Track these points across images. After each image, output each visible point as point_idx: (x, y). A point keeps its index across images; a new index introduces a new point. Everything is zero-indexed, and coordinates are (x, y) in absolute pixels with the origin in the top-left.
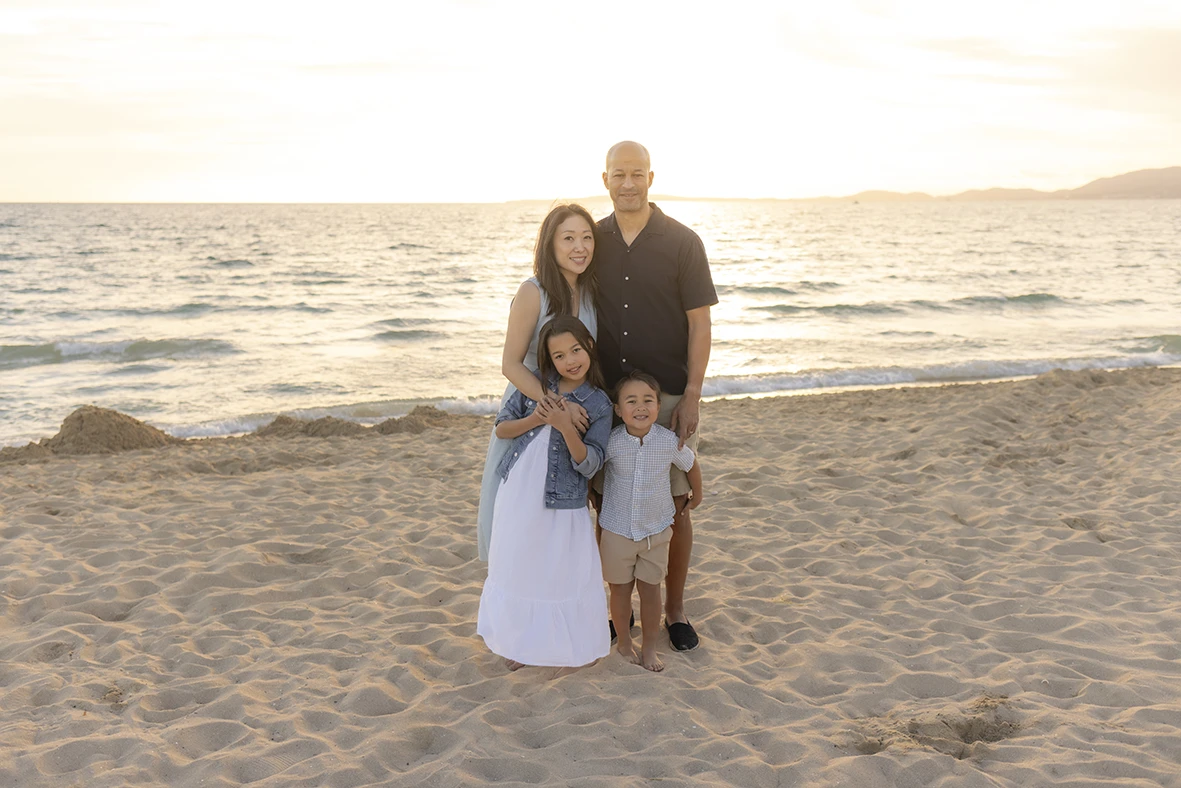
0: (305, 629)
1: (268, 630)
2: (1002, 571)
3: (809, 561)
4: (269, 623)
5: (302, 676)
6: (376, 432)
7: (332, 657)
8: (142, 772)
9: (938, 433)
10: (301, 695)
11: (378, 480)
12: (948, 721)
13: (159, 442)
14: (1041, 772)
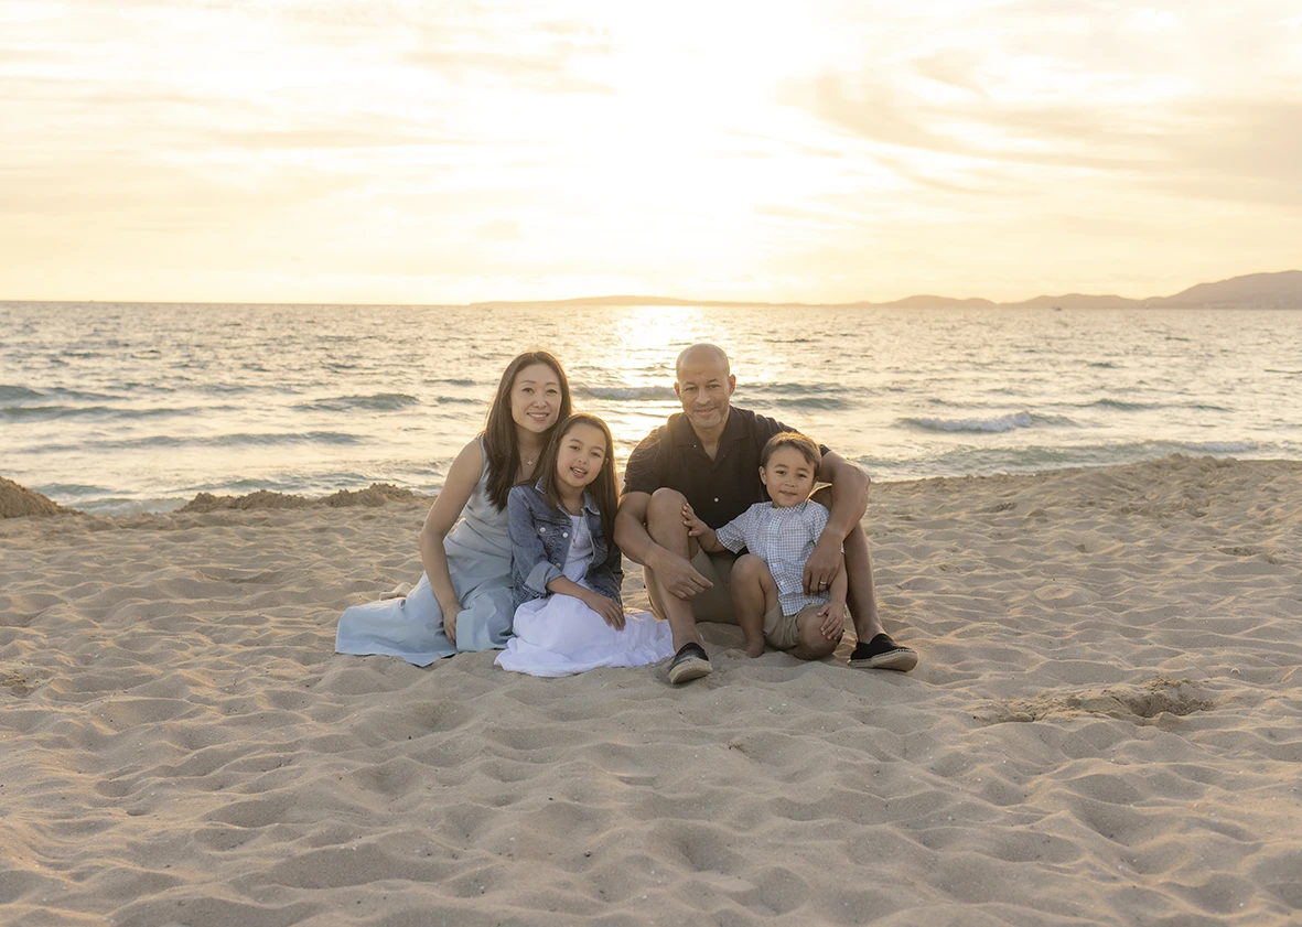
0: (259, 631)
1: (211, 633)
2: (1155, 587)
3: (902, 579)
4: (211, 627)
5: (263, 666)
6: (324, 504)
7: (298, 652)
8: (59, 738)
9: (1040, 493)
10: (261, 681)
11: (335, 530)
12: (1118, 696)
13: (50, 512)
14: (1256, 734)
